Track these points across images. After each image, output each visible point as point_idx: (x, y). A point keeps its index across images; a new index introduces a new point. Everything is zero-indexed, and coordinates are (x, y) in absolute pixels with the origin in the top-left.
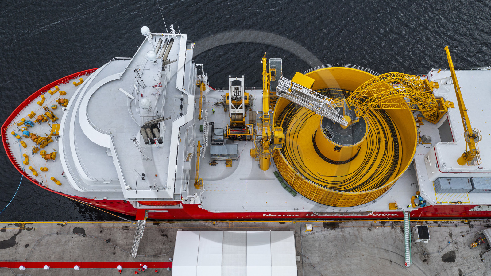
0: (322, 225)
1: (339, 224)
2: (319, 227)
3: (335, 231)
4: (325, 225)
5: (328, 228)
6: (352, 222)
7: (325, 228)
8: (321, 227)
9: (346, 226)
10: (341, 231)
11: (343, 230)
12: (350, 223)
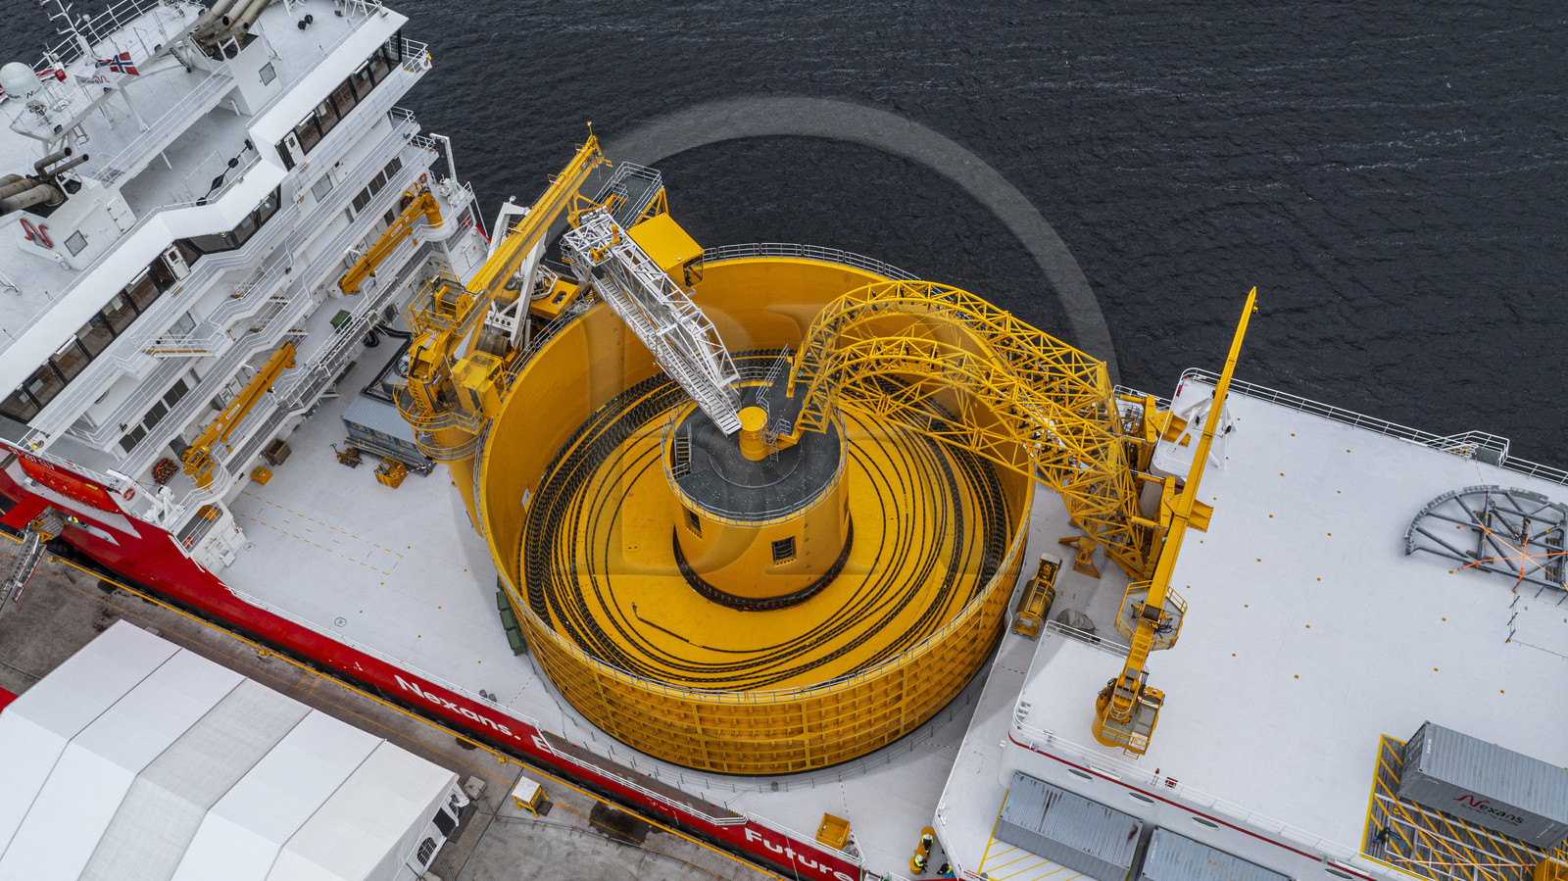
0: (588, 812)
1: (650, 834)
2: (572, 811)
3: (617, 852)
4: (599, 815)
5: (601, 831)
6: (698, 848)
7: (591, 824)
8: (583, 816)
9: (669, 850)
10: (642, 861)
11: (648, 858)
12: (688, 848)
